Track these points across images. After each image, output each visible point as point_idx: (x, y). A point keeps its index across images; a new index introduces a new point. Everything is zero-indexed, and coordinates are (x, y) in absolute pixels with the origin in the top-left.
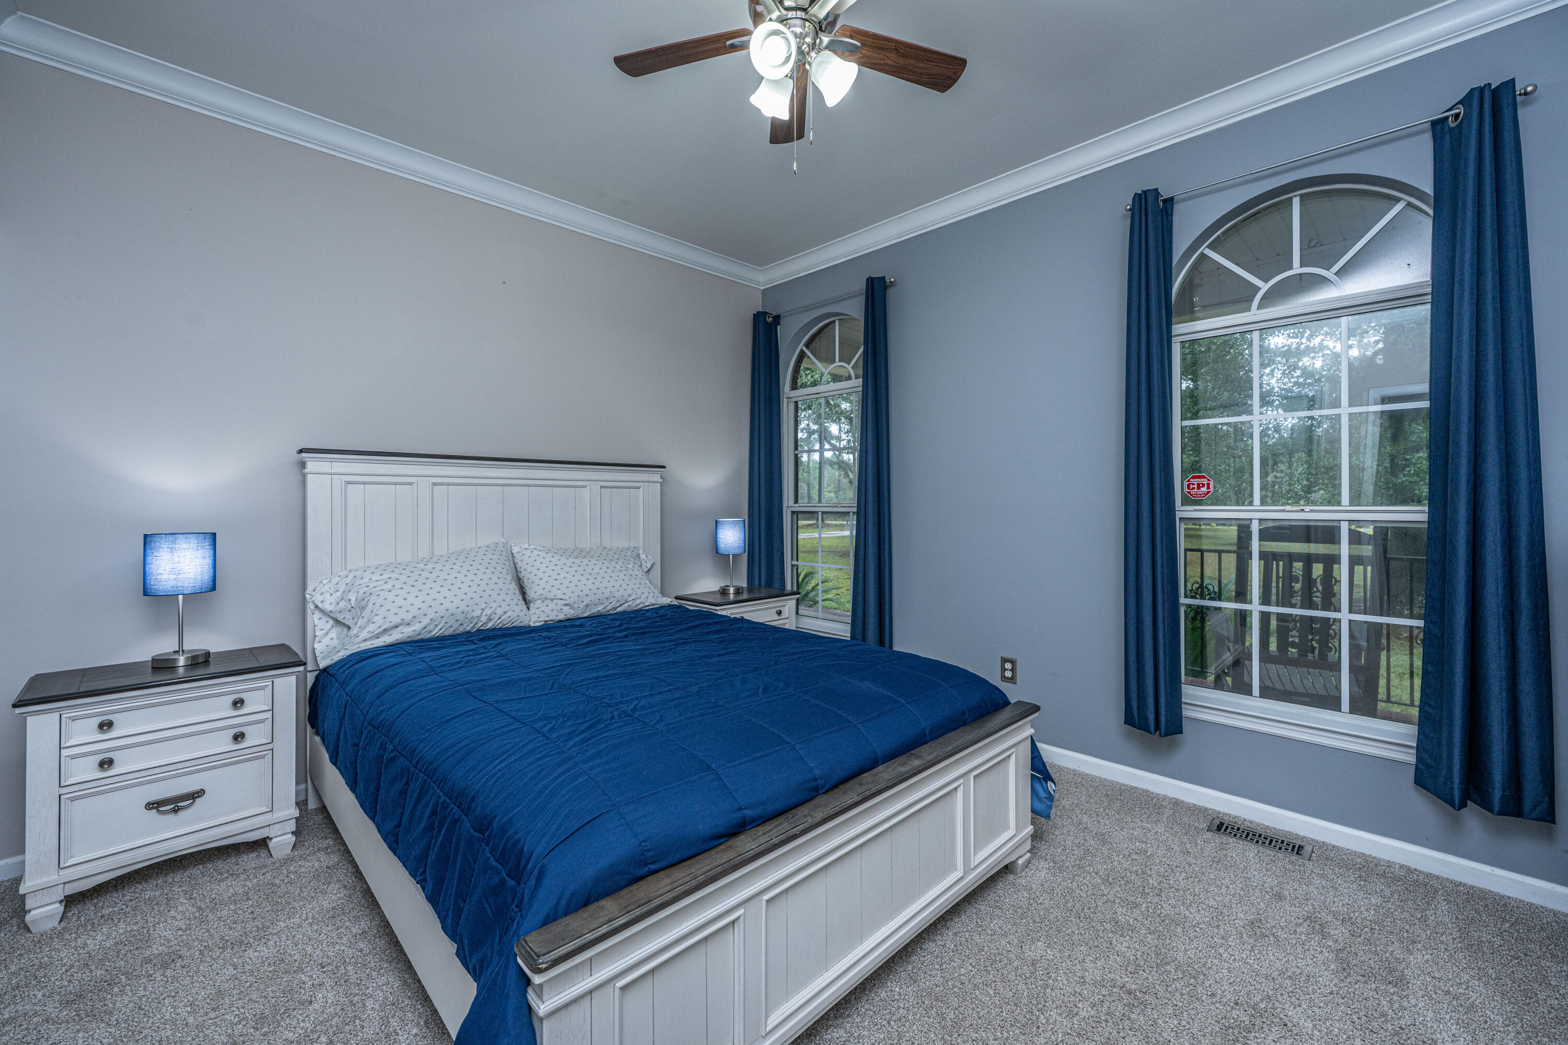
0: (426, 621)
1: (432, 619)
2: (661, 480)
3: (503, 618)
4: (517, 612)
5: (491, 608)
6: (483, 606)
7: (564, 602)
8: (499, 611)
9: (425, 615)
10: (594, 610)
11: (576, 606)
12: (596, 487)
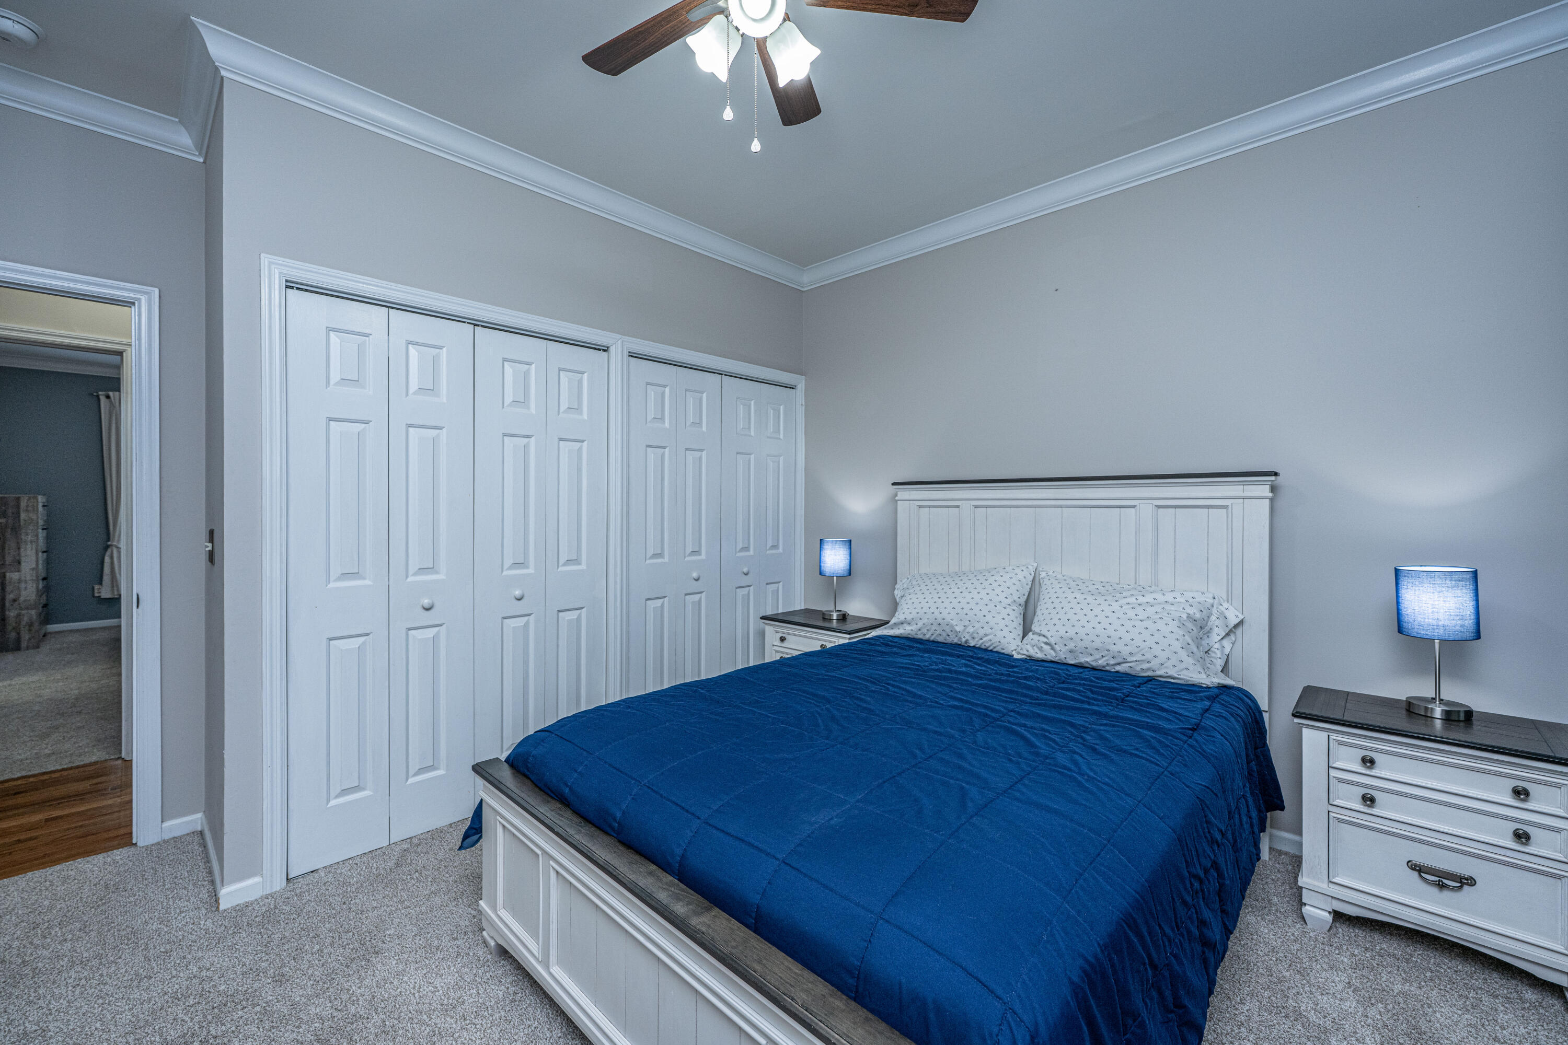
0: (920, 624)
1: (924, 624)
2: (1270, 495)
3: (984, 639)
4: (1010, 638)
5: (974, 627)
6: (967, 623)
7: (1045, 640)
8: (982, 632)
9: (921, 619)
10: (1084, 659)
11: (1057, 648)
12: (1146, 509)
